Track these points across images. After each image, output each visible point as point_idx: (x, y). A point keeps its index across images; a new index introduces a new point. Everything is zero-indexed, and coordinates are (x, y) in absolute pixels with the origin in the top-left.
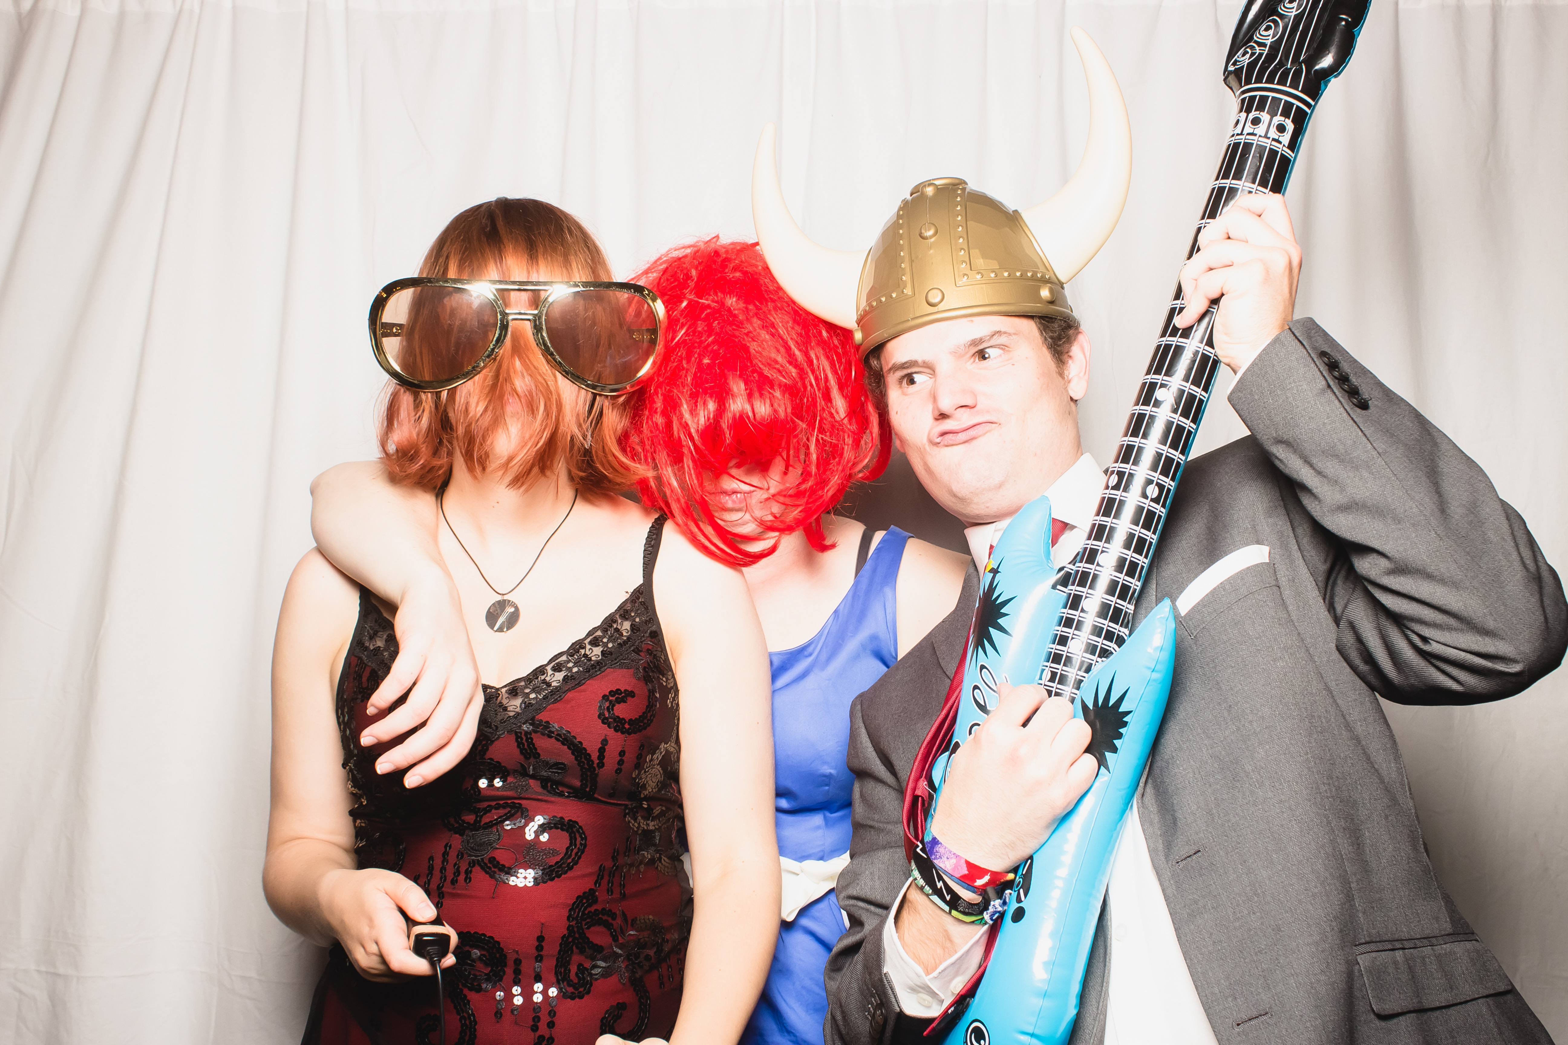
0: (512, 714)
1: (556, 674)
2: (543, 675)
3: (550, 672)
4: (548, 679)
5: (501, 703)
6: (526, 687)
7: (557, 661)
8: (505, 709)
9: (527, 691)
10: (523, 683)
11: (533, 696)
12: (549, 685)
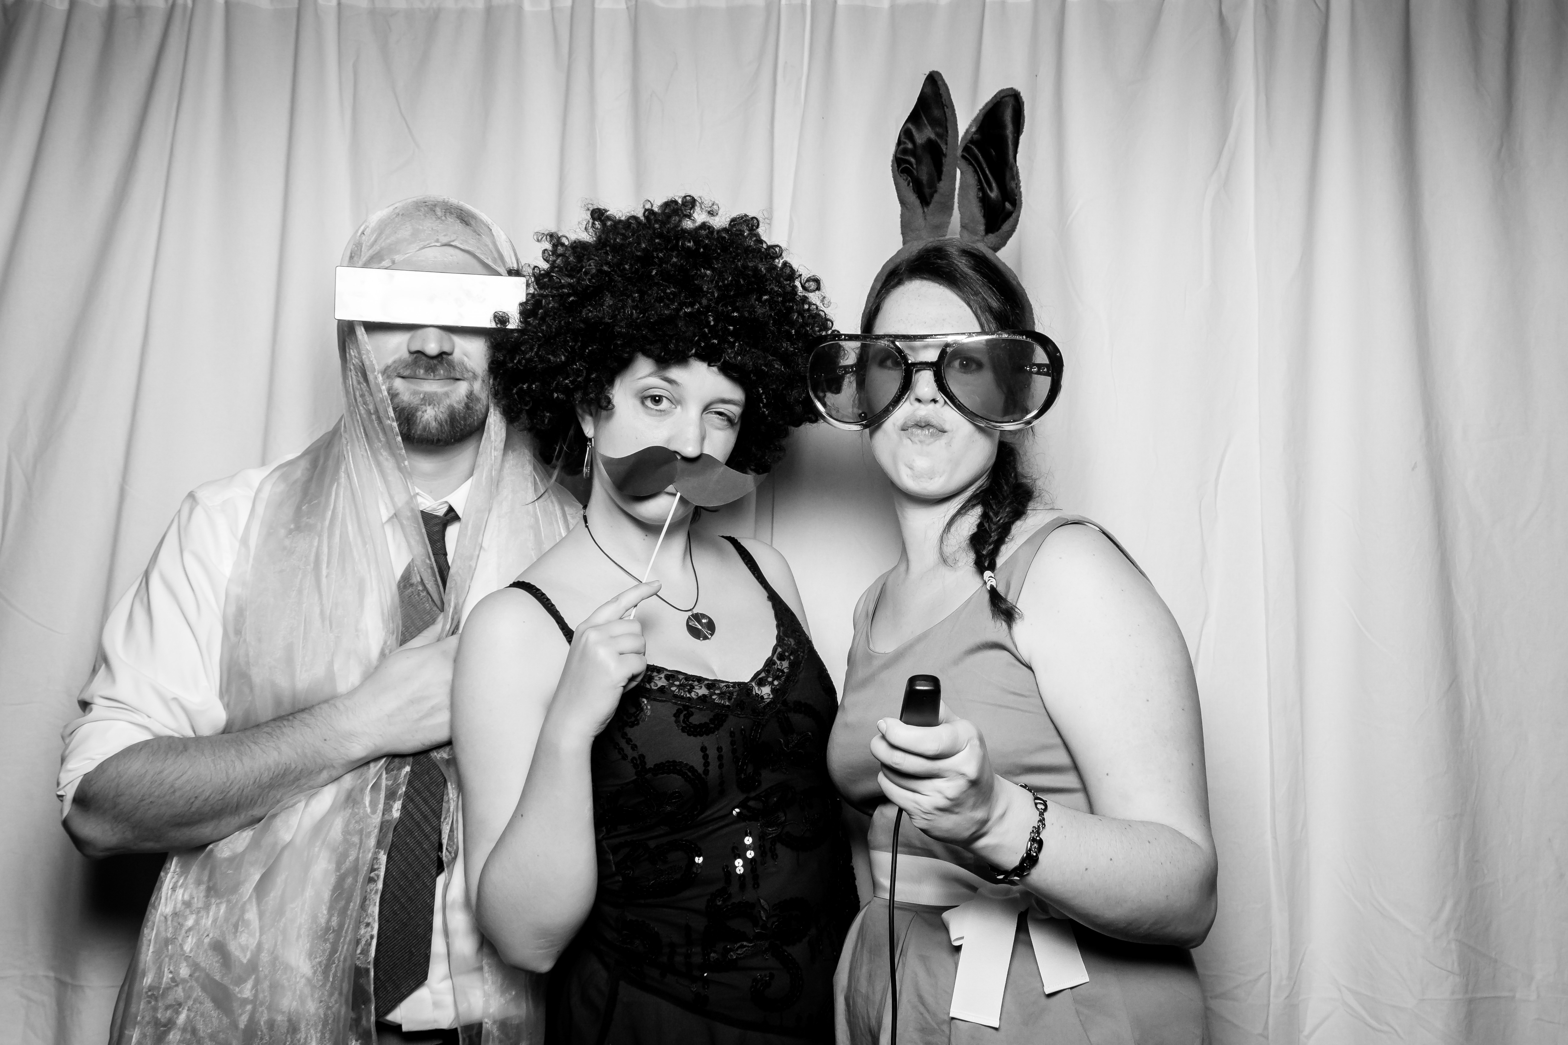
0: (768, 700)
1: (783, 662)
2: (775, 665)
3: (778, 662)
4: (780, 667)
5: (756, 694)
6: (767, 676)
7: (777, 653)
8: (762, 697)
9: (770, 679)
10: (763, 675)
11: (776, 683)
12: (782, 671)
